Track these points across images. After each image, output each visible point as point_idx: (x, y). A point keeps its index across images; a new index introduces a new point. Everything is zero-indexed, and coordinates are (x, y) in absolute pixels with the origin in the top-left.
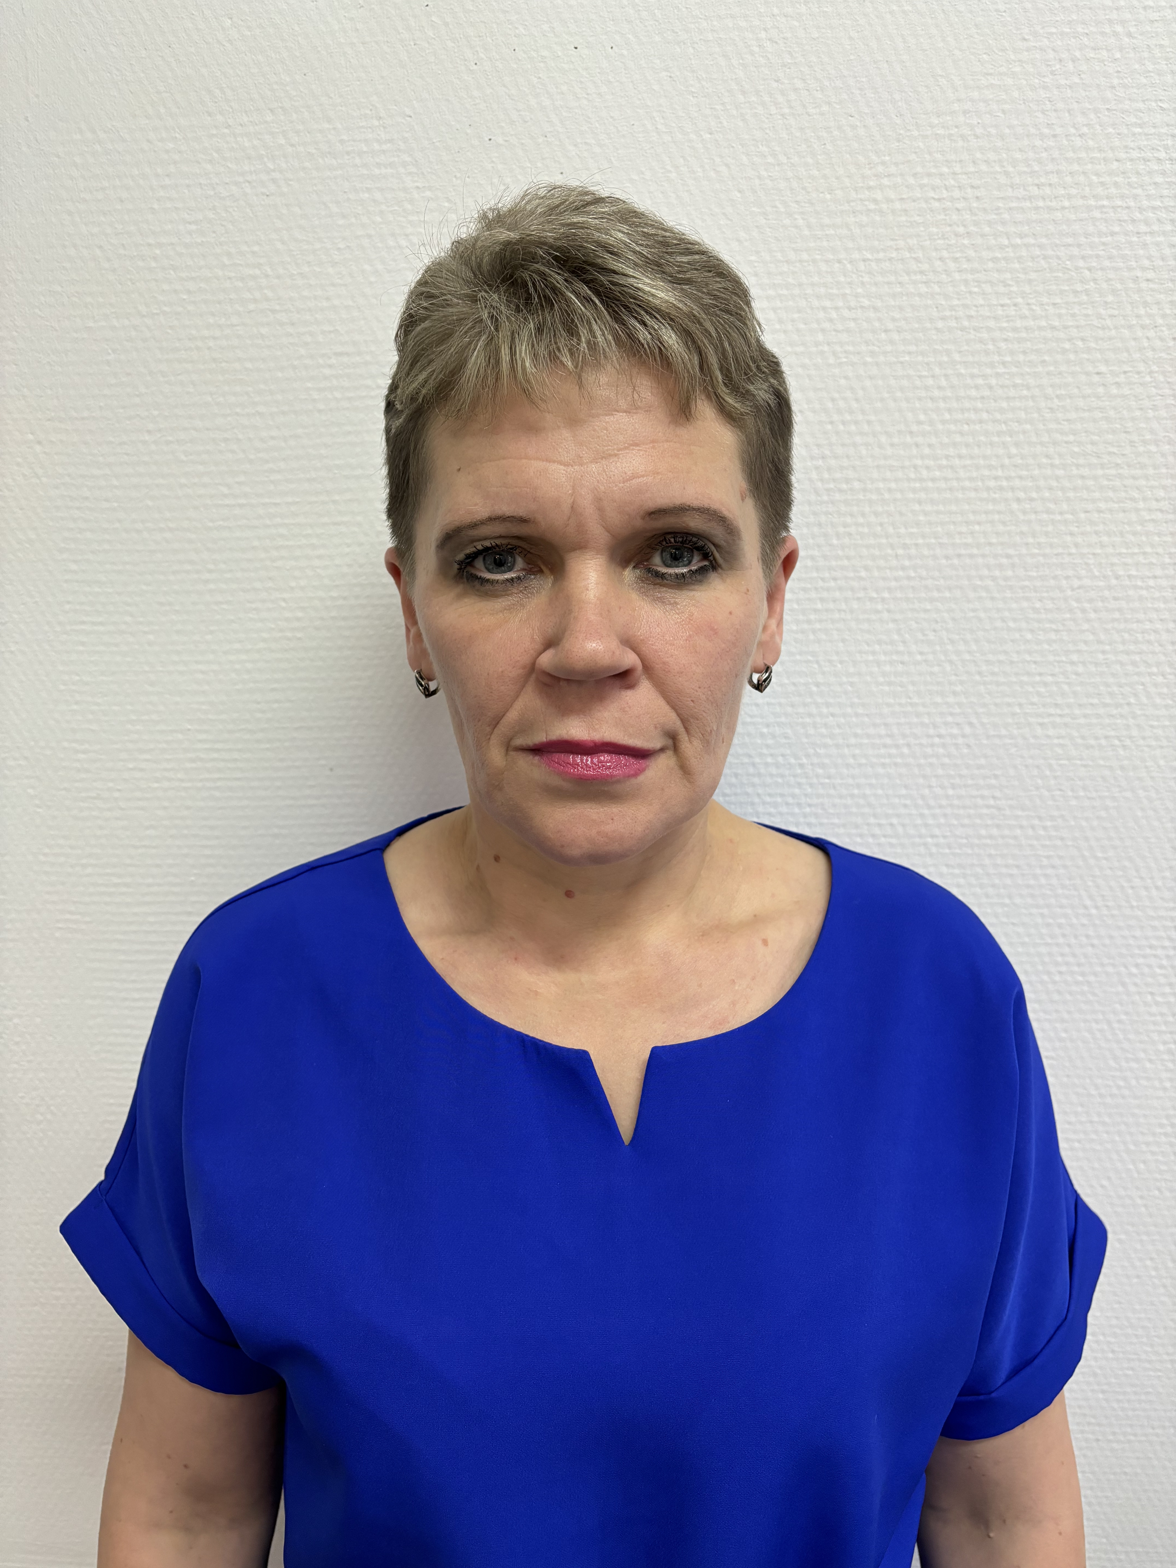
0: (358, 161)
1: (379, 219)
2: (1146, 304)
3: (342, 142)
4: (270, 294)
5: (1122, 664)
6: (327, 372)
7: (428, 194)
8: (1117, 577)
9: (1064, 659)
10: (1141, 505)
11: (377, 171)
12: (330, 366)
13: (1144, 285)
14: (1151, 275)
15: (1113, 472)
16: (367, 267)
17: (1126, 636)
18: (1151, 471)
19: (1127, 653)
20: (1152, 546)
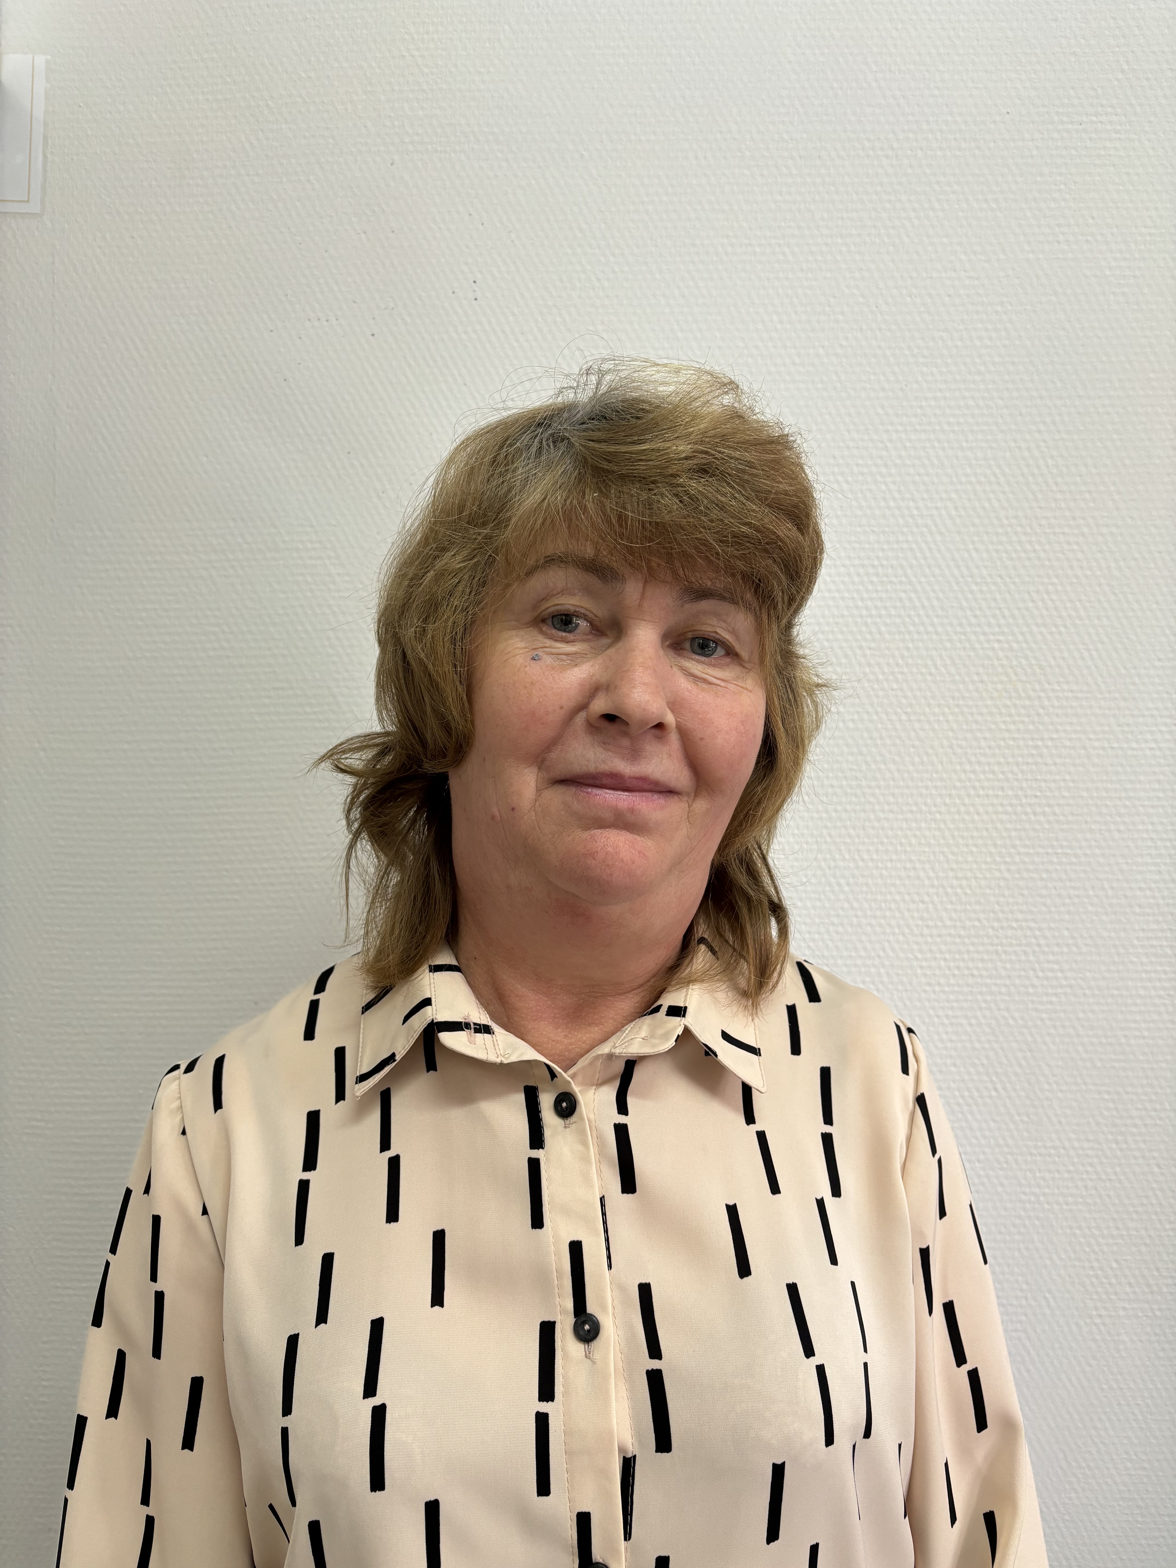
0: (295, 555)
1: (309, 594)
2: (869, 665)
3: (284, 542)
4: (225, 645)
5: (871, 925)
6: (267, 701)
7: (347, 578)
8: (863, 860)
9: (827, 921)
10: (877, 807)
11: (308, 562)
12: (269, 697)
13: (868, 652)
14: (873, 645)
15: (854, 783)
16: (299, 628)
17: (873, 904)
18: (882, 783)
19: (875, 917)
20: (887, 837)
